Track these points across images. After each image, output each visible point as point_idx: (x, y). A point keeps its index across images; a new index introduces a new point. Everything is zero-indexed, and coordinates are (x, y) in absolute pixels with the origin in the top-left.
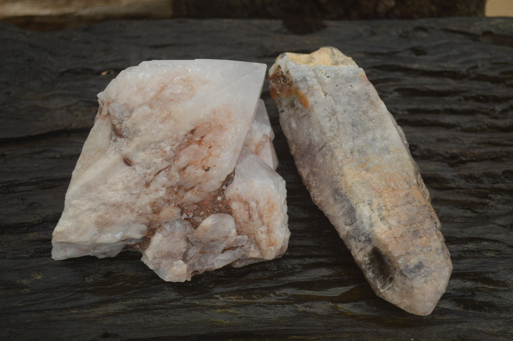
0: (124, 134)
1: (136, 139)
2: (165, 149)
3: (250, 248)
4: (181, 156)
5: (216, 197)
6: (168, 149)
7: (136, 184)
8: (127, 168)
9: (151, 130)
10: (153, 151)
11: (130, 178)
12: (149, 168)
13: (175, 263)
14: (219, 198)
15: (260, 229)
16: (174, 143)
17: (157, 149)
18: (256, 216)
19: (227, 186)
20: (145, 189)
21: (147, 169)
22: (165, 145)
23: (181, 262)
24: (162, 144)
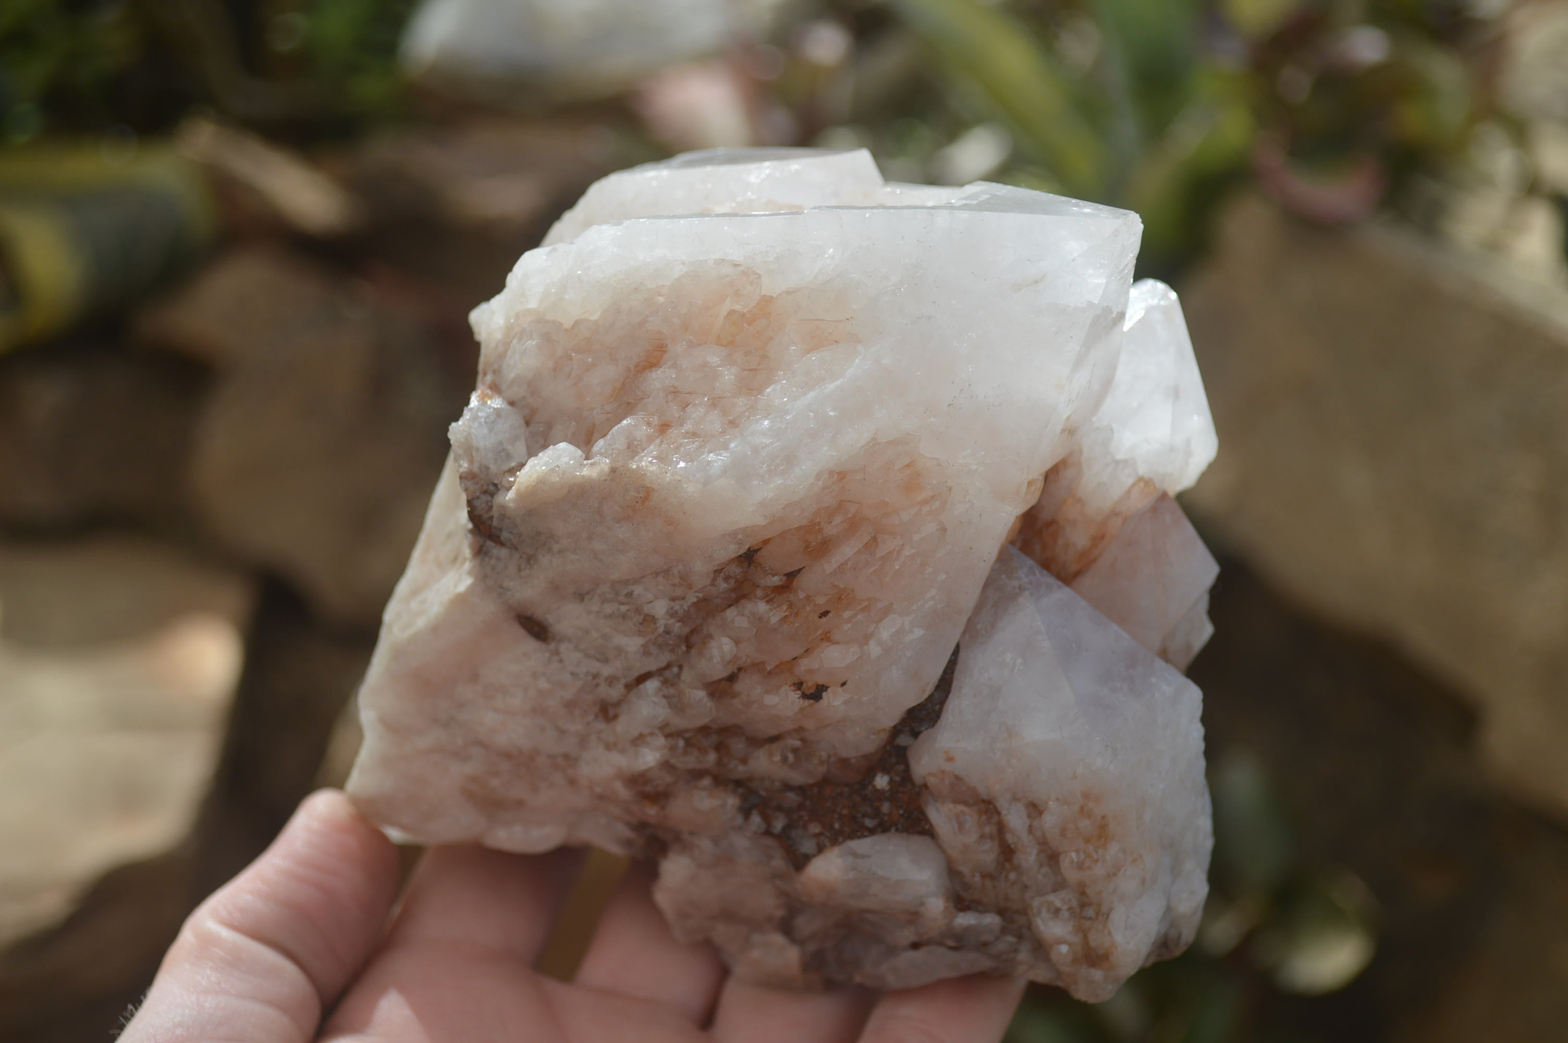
0: (505, 535)
1: (545, 560)
2: (647, 609)
3: (1016, 951)
4: (710, 636)
5: (870, 773)
6: (660, 608)
7: (570, 705)
8: (531, 645)
9: (590, 539)
10: (609, 609)
11: (543, 684)
12: (605, 660)
13: (756, 938)
14: (881, 781)
15: (1051, 898)
16: (679, 592)
17: (622, 604)
18: (1029, 857)
19: (916, 735)
20: (600, 725)
21: (599, 660)
22: (650, 596)
23: (778, 939)
24: (638, 590)
